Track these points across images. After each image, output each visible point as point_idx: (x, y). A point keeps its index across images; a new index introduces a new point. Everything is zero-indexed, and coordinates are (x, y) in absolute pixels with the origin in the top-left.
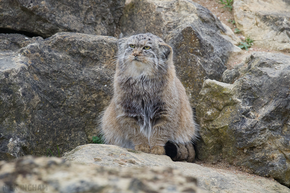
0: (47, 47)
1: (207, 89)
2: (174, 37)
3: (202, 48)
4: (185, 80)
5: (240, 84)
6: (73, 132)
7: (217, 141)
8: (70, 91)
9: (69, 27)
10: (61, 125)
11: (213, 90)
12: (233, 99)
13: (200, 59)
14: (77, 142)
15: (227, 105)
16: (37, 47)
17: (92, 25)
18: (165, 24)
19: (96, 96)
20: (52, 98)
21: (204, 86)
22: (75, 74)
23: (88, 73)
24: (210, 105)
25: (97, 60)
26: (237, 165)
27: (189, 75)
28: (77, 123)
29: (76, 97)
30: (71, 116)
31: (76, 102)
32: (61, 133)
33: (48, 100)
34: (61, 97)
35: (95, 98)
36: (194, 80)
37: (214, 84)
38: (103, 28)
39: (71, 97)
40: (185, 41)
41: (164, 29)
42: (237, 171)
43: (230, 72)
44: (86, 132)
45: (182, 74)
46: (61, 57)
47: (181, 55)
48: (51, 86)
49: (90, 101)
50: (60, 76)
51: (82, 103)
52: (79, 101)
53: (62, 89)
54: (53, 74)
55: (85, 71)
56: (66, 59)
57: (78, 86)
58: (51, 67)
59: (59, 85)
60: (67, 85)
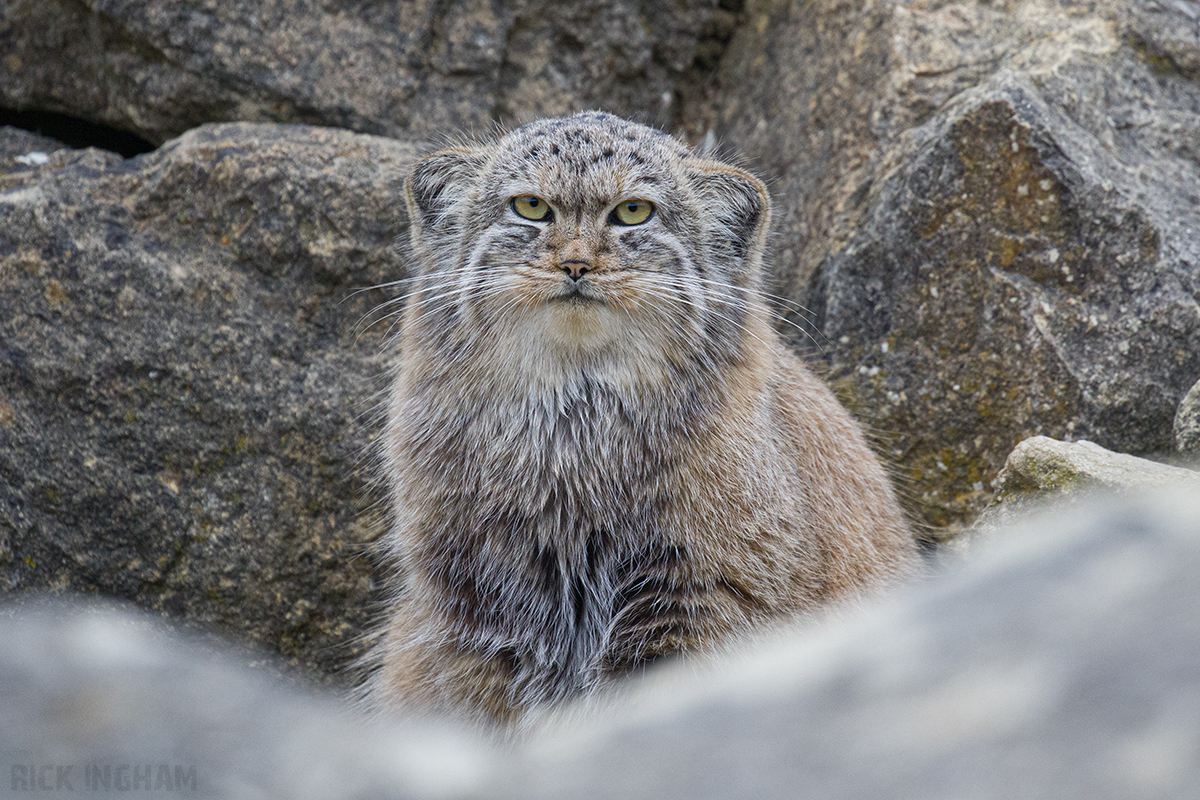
0: (102, 214)
2: (905, 167)
3: (1079, 234)
4: (959, 439)
8: (220, 496)
9: (306, 92)
13: (1048, 309)
16: (34, 217)
17: (480, 79)
18: (898, 85)
20: (98, 537)
21: (1003, 480)
22: (258, 388)
23: (343, 383)
27: (981, 407)
29: (252, 530)
31: (253, 564)
33: (64, 547)
34: (154, 532)
37: (1054, 467)
38: (559, 102)
39: (221, 530)
40: (969, 191)
41: (886, 115)
45: (944, 398)
46: (181, 279)
47: (940, 280)
48: (95, 459)
49: (341, 561)
50: (162, 396)
51: (290, 570)
52: (268, 556)
53: (171, 478)
54: (117, 388)
55: (327, 369)
56: (210, 292)
57: (268, 462)
58: (109, 343)
59: (150, 454)
60: (201, 454)
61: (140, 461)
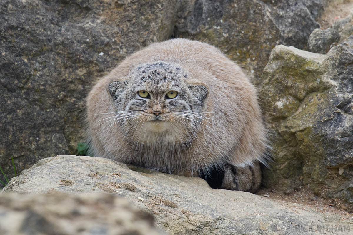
1: (277, 62)
5: (337, 54)
6: (42, 135)
7: (294, 154)
8: (39, 63)
10: (21, 122)
11: (287, 63)
12: (323, 81)
13: (270, 10)
14: (49, 152)
15: (312, 90)
19: (85, 71)
20: (6, 74)
21: (272, 57)
22: (49, 33)
23: (72, 31)
24: (282, 91)
25: (88, 9)
26: (327, 196)
27: (250, 38)
28: (49, 118)
29: (49, 72)
30: (40, 106)
31: (49, 82)
32: (22, 136)
34: (22, 73)
35: (83, 75)
36: (259, 46)
37: (289, 53)
39: (40, 73)
42: (326, 207)
43: (322, 34)
44: (66, 136)
45: (239, 35)
46: (25, 2)
47: (237, 2)
48: (5, 53)
49: (74, 81)
50: (22, 35)
51: (59, 84)
52: (53, 80)
53: (25, 58)
54: (9, 33)
55: (67, 28)
56: (33, 6)
57: (53, 53)
58: (6, 20)
59: (19, 51)
60: (33, 51)
61: (17, 53)
